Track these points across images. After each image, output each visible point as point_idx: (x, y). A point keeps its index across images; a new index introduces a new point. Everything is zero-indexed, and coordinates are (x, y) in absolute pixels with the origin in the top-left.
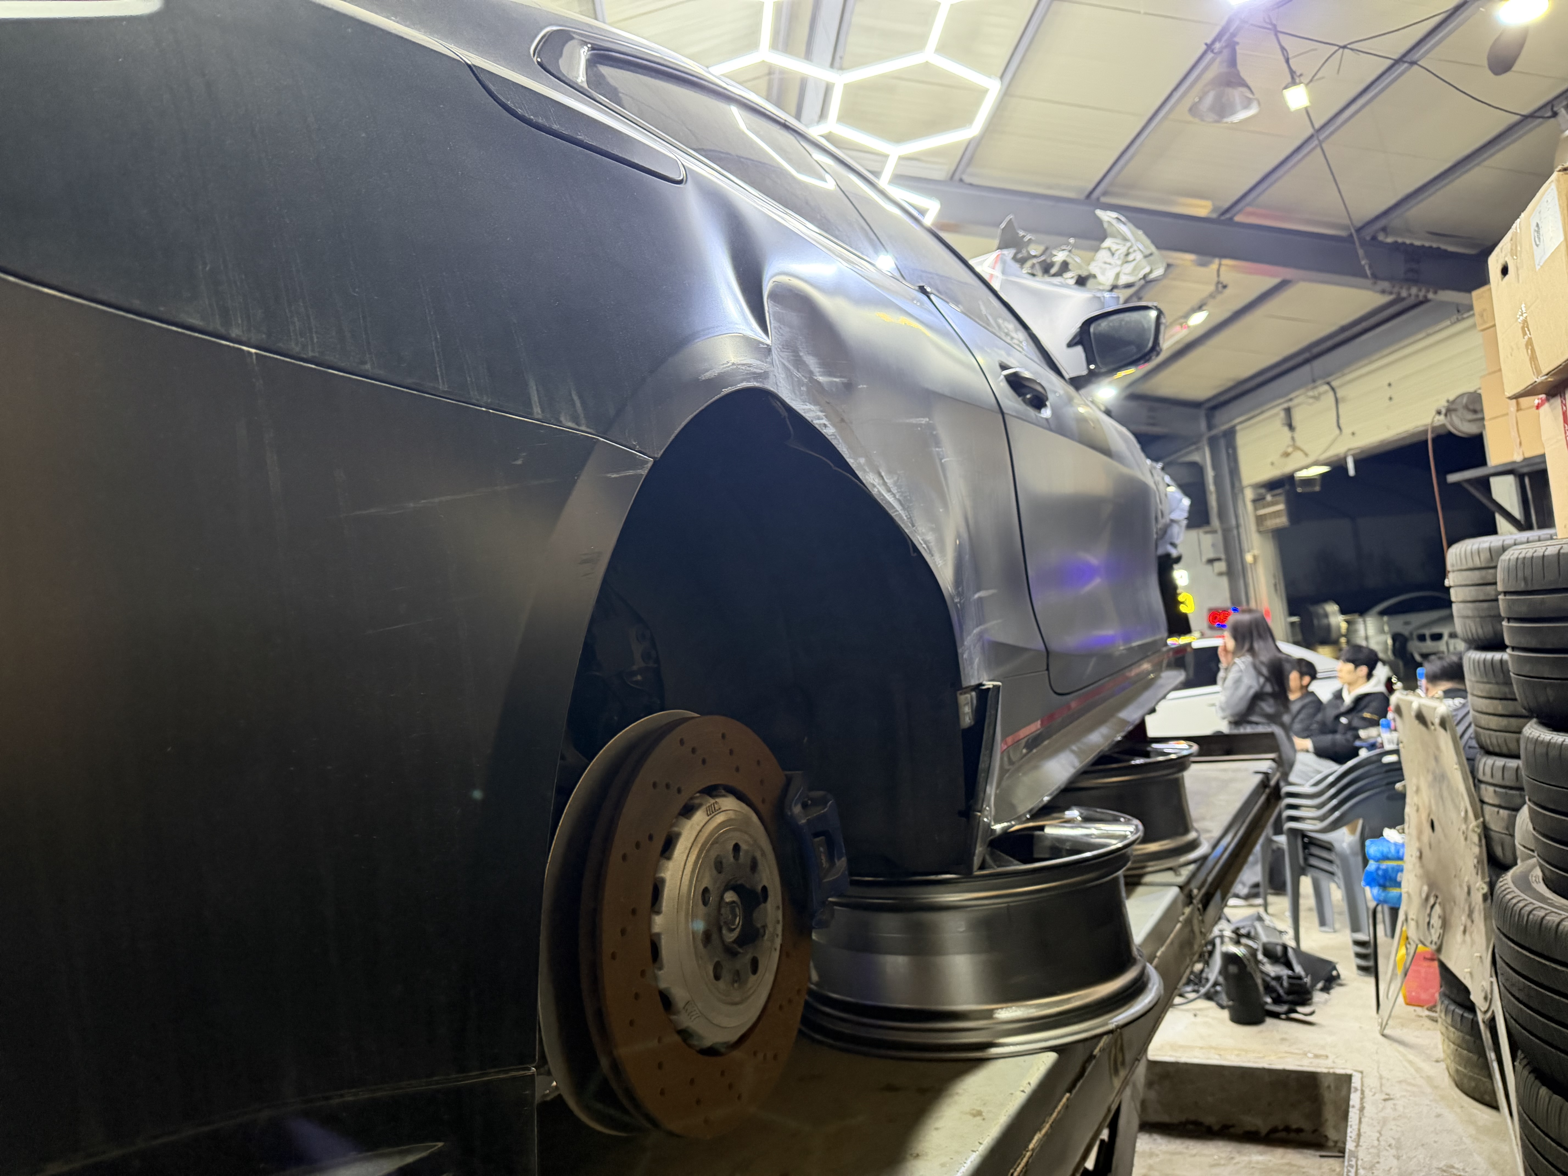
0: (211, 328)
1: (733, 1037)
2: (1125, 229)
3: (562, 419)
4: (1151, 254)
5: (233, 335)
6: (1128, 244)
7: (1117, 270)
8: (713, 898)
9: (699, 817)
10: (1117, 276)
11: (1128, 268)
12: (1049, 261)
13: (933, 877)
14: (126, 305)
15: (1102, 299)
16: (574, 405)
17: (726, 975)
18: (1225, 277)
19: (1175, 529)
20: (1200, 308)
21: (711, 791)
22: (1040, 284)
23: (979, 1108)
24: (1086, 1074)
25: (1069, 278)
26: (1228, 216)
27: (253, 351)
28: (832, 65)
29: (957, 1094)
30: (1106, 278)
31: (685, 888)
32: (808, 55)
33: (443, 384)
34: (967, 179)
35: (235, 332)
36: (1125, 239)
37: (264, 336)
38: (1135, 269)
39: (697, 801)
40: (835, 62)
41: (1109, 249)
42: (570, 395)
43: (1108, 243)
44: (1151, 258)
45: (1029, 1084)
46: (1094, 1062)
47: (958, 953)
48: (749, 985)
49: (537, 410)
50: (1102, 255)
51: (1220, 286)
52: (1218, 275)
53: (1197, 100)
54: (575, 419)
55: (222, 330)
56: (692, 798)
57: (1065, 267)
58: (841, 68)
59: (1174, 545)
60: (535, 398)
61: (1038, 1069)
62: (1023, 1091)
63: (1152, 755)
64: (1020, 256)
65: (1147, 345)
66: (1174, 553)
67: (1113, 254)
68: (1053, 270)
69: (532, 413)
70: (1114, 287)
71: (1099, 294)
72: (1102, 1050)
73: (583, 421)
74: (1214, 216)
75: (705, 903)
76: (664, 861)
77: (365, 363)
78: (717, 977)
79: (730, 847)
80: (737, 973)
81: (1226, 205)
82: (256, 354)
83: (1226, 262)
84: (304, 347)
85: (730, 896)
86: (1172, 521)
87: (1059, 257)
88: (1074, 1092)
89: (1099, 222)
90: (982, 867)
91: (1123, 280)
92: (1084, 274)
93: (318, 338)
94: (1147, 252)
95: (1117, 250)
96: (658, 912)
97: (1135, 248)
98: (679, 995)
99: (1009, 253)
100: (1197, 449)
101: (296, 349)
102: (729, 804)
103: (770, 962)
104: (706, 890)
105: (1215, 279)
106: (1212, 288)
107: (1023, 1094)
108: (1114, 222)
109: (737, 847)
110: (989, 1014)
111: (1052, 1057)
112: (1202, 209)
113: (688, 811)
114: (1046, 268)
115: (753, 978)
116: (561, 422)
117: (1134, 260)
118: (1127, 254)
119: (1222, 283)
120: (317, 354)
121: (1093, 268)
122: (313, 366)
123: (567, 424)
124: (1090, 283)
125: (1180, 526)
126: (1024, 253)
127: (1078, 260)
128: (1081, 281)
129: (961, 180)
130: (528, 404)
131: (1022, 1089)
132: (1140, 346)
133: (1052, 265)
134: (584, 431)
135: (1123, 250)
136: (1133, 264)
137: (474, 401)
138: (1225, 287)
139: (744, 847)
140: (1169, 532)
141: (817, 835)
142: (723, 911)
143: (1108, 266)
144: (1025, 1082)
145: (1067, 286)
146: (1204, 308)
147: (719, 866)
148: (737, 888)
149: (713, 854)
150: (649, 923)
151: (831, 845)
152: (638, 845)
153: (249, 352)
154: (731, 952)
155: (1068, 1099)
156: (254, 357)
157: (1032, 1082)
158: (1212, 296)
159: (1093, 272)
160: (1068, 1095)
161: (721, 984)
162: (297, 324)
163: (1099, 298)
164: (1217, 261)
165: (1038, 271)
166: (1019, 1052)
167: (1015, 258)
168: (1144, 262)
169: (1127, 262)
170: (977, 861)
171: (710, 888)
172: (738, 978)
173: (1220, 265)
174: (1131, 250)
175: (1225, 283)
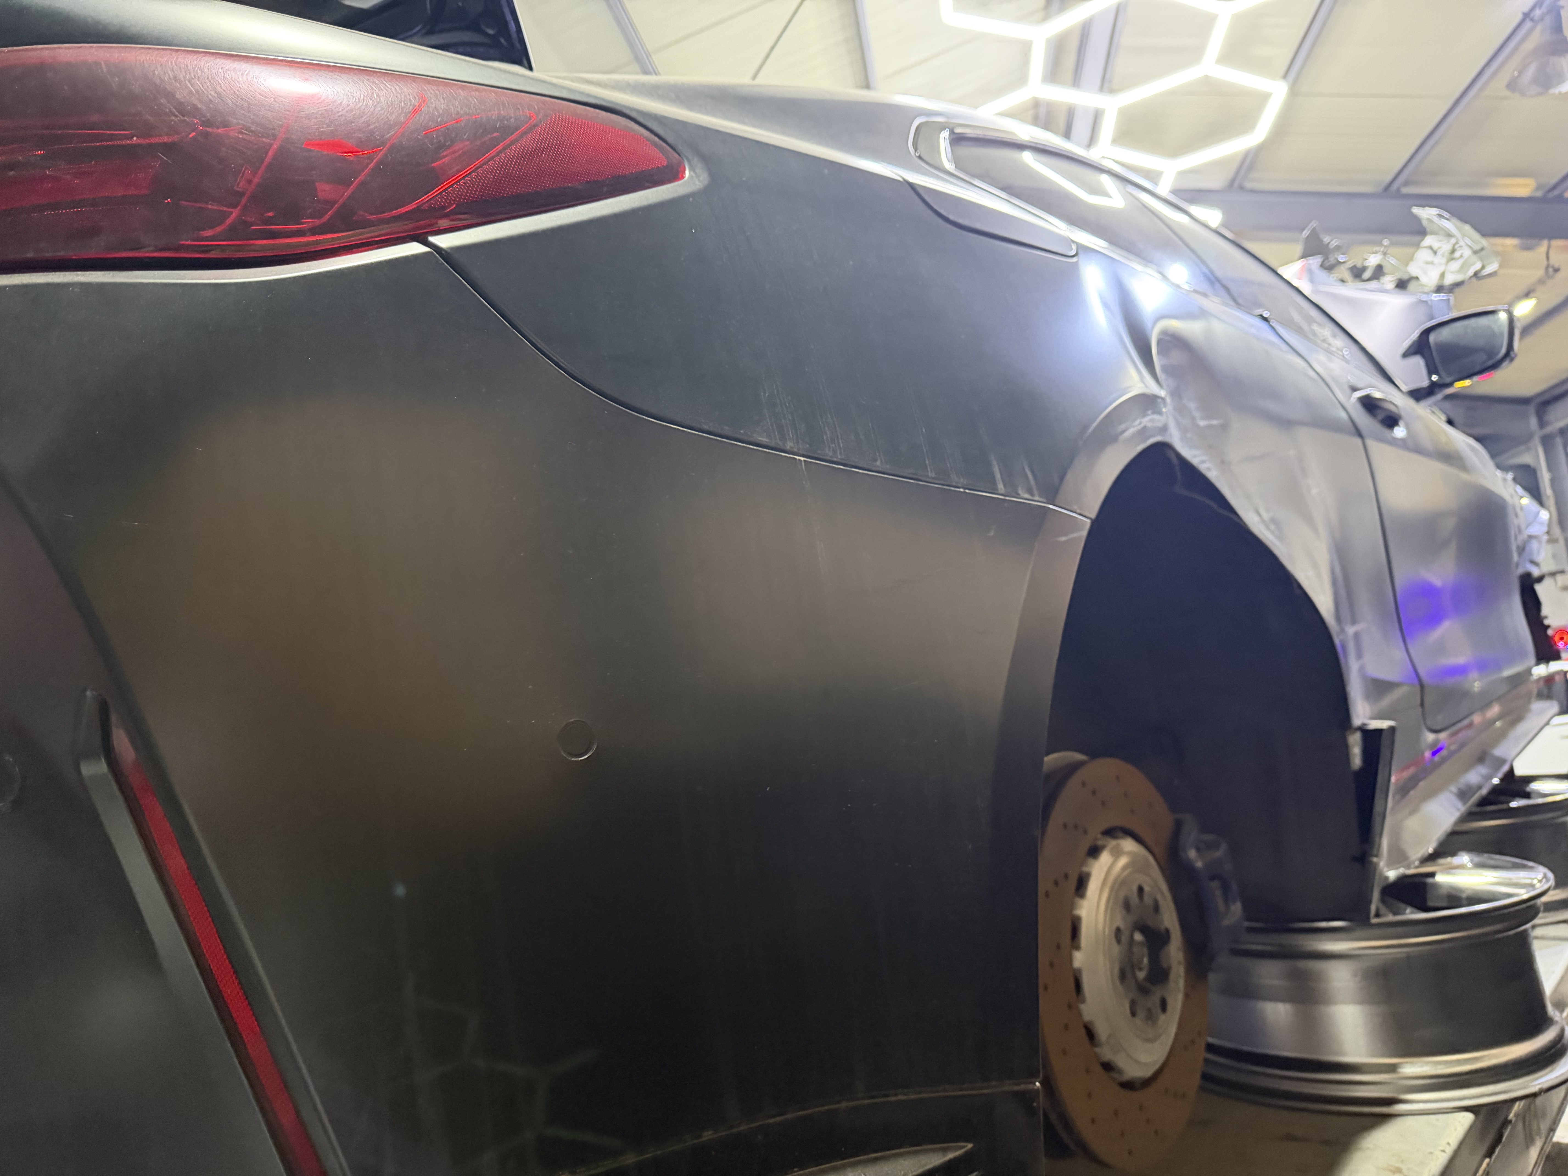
0: (773, 444)
1: (1148, 1073)
2: (1450, 225)
3: (1020, 492)
4: (1482, 249)
5: (788, 448)
6: (1453, 241)
7: (1441, 269)
8: (1124, 938)
9: (1105, 858)
10: (1443, 275)
11: (1455, 266)
12: (1359, 265)
13: (1324, 924)
14: (720, 431)
15: (1430, 303)
16: (1027, 478)
17: (1141, 1013)
18: (1556, 259)
19: (1534, 545)
20: (1527, 295)
21: (1110, 833)
22: (1352, 290)
23: (1397, 1165)
24: (1504, 1139)
25: (1389, 282)
26: (1556, 192)
27: (802, 459)
28: (1101, 89)
29: (1368, 1149)
30: (1429, 278)
31: (1100, 926)
32: (1076, 81)
33: (931, 472)
34: (1248, 185)
35: (789, 445)
36: (1449, 235)
37: (807, 446)
38: (1462, 266)
39: (1100, 843)
40: (1106, 85)
41: (1431, 248)
42: (1024, 469)
43: (1428, 241)
44: (1483, 253)
45: (1448, 1144)
46: (1509, 1128)
47: (1345, 1003)
48: (1160, 1022)
49: (1001, 486)
50: (1423, 255)
51: (1551, 270)
52: (1548, 258)
53: (1516, 73)
54: (1030, 491)
55: (780, 444)
56: (1096, 839)
57: (1379, 272)
58: (1112, 91)
59: (1533, 562)
60: (998, 476)
61: (1456, 1130)
62: (1443, 1151)
63: (1533, 795)
64: (1327, 264)
65: (1499, 352)
66: (1536, 572)
67: (1435, 253)
68: (1367, 275)
69: (996, 489)
70: (1439, 289)
71: (1424, 298)
72: (1517, 1115)
73: (1036, 492)
74: (1539, 194)
75: (1119, 941)
76: (1078, 901)
77: (876, 460)
78: (1133, 1014)
79: (1135, 888)
80: (1149, 1011)
81: (1554, 180)
82: (804, 460)
83: (1557, 243)
84: (835, 452)
85: (1138, 937)
86: (1531, 537)
87: (1373, 261)
88: (1494, 1157)
89: (1417, 219)
90: (1377, 915)
91: (1449, 280)
92: (1405, 277)
93: (843, 443)
94: (1477, 247)
95: (1439, 248)
96: (1078, 948)
97: (1462, 243)
98: (1102, 1031)
99: (1315, 262)
100: (1528, 449)
101: (829, 454)
102: (1129, 845)
103: (1176, 1001)
104: (1118, 930)
105: (1545, 263)
106: (1541, 273)
107: (1443, 1154)
108: (1436, 219)
109: (1141, 889)
110: (1392, 1069)
111: (1469, 1117)
112: (1523, 188)
113: (1094, 852)
114: (1358, 273)
115: (1163, 1017)
116: (1019, 494)
117: (1461, 256)
118: (1453, 251)
119: (1553, 267)
120: (843, 457)
121: (1413, 269)
122: (842, 467)
123: (1024, 497)
124: (1412, 286)
125: (1540, 542)
126: (1332, 260)
127: (1393, 261)
128: (1402, 285)
129: (1241, 188)
130: (994, 482)
131: (1442, 1148)
132: (1491, 353)
133: (1364, 269)
134: (1037, 501)
135: (1446, 247)
136: (1460, 262)
137: (954, 484)
138: (1556, 270)
139: (1147, 889)
140: (1527, 549)
141: (1213, 878)
142: (1135, 950)
143: (1430, 266)
144: (1444, 1143)
145: (1386, 291)
146: (1532, 295)
147: (1127, 906)
148: (1144, 929)
149: (1122, 895)
150: (1070, 959)
151: (1225, 888)
152: (1056, 883)
153: (799, 460)
154: (1143, 990)
155: (1488, 1165)
156: (803, 464)
157: (1450, 1142)
158: (1541, 282)
159: (1414, 274)
160: (1487, 1160)
161: (1138, 1021)
162: (828, 433)
163: (1426, 302)
164: (1545, 243)
165: (1347, 276)
166: (1429, 1110)
167: (1322, 266)
168: (1474, 258)
169: (1453, 259)
170: (1373, 908)
171: (1122, 926)
172: (1151, 1018)
173: (1549, 247)
174: (1457, 246)
175: (1556, 266)
